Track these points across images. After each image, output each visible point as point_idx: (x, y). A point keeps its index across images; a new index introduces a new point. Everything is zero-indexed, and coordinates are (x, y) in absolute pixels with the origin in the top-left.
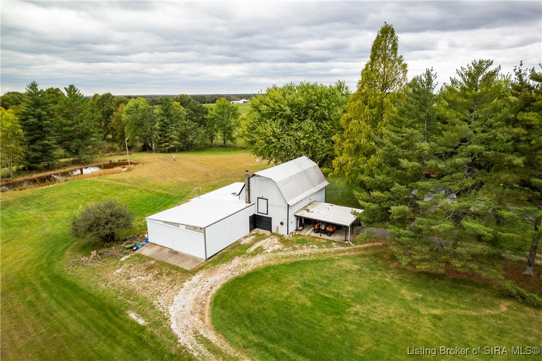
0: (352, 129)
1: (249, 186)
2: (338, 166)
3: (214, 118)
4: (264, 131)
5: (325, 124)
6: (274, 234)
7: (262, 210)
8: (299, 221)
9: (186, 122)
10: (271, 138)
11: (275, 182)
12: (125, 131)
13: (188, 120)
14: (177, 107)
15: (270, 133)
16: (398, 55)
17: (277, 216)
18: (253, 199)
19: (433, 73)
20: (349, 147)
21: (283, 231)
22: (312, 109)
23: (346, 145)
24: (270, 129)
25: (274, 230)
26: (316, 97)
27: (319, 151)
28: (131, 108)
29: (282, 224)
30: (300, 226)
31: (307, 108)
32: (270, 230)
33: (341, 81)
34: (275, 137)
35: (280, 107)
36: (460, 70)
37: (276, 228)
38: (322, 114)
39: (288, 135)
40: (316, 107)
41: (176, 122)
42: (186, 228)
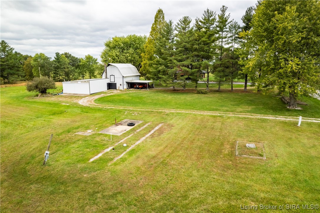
0: (148, 49)
1: (106, 71)
2: (143, 65)
3: (84, 64)
4: (112, 54)
5: (138, 51)
6: (118, 90)
7: (112, 80)
8: (128, 85)
9: (69, 66)
10: (115, 57)
11: (117, 67)
12: (33, 71)
13: (70, 65)
14: (64, 58)
15: (114, 55)
16: (165, 21)
17: (119, 82)
18: (108, 76)
19: (172, 21)
20: (148, 57)
21: (121, 88)
22: (133, 44)
23: (146, 56)
24: (114, 53)
25: (117, 88)
26: (134, 39)
27: (136, 62)
28: (37, 58)
29: (121, 85)
30: (128, 87)
31: (130, 44)
32: (116, 89)
33: (145, 35)
34: (117, 57)
35: (119, 44)
36: (180, 20)
37: (118, 87)
38: (137, 46)
39: (123, 55)
40: (134, 44)
41: (63, 65)
42: (81, 82)
